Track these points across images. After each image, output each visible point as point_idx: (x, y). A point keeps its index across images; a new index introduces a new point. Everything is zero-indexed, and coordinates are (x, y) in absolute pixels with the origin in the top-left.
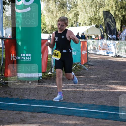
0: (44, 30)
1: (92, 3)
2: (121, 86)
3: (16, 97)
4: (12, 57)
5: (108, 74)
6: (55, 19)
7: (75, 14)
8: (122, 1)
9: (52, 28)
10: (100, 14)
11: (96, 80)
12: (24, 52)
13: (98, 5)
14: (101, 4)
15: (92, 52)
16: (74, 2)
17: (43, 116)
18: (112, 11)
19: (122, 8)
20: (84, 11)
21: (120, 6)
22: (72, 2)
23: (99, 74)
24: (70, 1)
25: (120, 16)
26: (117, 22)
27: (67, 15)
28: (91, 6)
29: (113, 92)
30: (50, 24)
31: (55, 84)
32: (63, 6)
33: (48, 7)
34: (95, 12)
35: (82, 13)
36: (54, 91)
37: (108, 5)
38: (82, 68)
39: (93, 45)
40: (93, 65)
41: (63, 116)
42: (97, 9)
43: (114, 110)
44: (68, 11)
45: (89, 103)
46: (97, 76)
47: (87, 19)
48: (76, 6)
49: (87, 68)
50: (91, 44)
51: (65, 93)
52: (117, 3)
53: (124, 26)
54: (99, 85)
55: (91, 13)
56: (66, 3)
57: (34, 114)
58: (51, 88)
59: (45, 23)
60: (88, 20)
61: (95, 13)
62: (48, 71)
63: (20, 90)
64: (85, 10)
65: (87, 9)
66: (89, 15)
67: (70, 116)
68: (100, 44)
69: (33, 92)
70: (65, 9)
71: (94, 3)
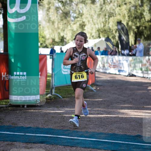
0: (43, 44)
1: (101, 12)
2: (135, 111)
3: (8, 124)
4: (3, 76)
5: (119, 97)
6: (56, 31)
7: (80, 25)
8: (136, 10)
9: (53, 41)
10: (109, 25)
11: (105, 103)
12: (18, 70)
13: (107, 14)
14: (111, 14)
15: (101, 71)
16: (79, 11)
17: (40, 147)
18: (124, 21)
19: (136, 18)
20: (91, 21)
21: (133, 15)
22: (77, 11)
23: (109, 96)
24: (75, 10)
25: (134, 27)
26: (130, 34)
27: (71, 26)
28: (99, 15)
29: (126, 117)
30: (51, 37)
31: (55, 108)
32: (66, 16)
33: (48, 17)
34: (105, 22)
35: (89, 24)
36: (54, 117)
37: (120, 14)
38: (89, 89)
39: (102, 62)
40: (101, 86)
41: (64, 147)
42: (106, 19)
43: (127, 140)
44: (72, 21)
45: (96, 131)
46: (106, 99)
47: (94, 31)
48: (81, 16)
49: (95, 89)
50: (100, 61)
51: (67, 119)
52: (129, 12)
53: (139, 40)
54: (109, 110)
55: (99, 24)
56: (70, 12)
57: (29, 145)
58: (51, 113)
59: (44, 36)
60: (96, 32)
61: (104, 24)
62: (48, 93)
63: (13, 116)
64: (93, 20)
65: (95, 19)
66: (97, 26)
67: (73, 147)
68: (110, 61)
69: (28, 118)
70: (68, 19)
71: (102, 12)
